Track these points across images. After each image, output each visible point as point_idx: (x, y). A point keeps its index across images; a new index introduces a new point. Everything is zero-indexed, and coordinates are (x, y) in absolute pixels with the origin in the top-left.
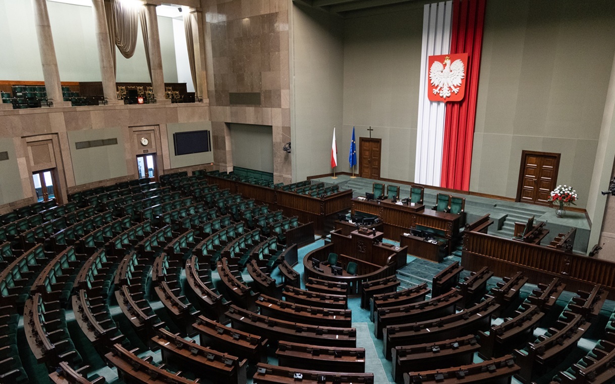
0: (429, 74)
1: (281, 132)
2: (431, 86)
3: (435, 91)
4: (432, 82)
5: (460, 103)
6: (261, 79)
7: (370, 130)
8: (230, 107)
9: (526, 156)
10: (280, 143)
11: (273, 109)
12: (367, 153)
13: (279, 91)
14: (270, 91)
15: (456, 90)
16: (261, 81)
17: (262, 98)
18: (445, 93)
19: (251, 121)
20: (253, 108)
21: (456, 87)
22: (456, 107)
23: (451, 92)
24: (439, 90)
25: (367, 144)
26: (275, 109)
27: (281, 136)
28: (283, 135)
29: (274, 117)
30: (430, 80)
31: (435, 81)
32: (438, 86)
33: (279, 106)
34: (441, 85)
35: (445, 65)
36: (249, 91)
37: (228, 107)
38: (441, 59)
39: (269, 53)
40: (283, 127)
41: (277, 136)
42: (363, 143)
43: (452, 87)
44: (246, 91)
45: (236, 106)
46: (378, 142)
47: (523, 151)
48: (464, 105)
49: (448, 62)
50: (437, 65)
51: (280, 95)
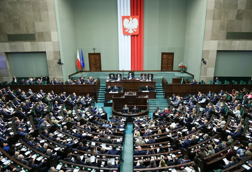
0: (123, 24)
1: (53, 54)
2: (124, 29)
3: (126, 31)
4: (124, 27)
5: (137, 35)
6: (34, 26)
7: (94, 49)
8: (9, 43)
9: (163, 54)
10: (53, 60)
11: (45, 42)
12: (93, 60)
13: (50, 32)
14: (43, 33)
15: (135, 30)
16: (34, 27)
17: (37, 37)
18: (131, 32)
19: (29, 50)
20: (30, 42)
21: (135, 29)
22: (136, 37)
23: (133, 31)
24: (128, 30)
25: (93, 56)
26: (47, 42)
27: (53, 56)
28: (54, 55)
29: (47, 46)
30: (123, 26)
31: (126, 27)
32: (127, 29)
33: (50, 40)
34: (129, 28)
35: (130, 20)
36: (25, 32)
37: (7, 43)
38: (128, 17)
39: (40, 12)
40: (54, 52)
41: (50, 57)
42: (90, 55)
43: (134, 29)
44: (23, 33)
45: (15, 42)
46: (99, 54)
47: (162, 53)
48: (139, 36)
49: (131, 19)
50: (126, 20)
51: (50, 35)
